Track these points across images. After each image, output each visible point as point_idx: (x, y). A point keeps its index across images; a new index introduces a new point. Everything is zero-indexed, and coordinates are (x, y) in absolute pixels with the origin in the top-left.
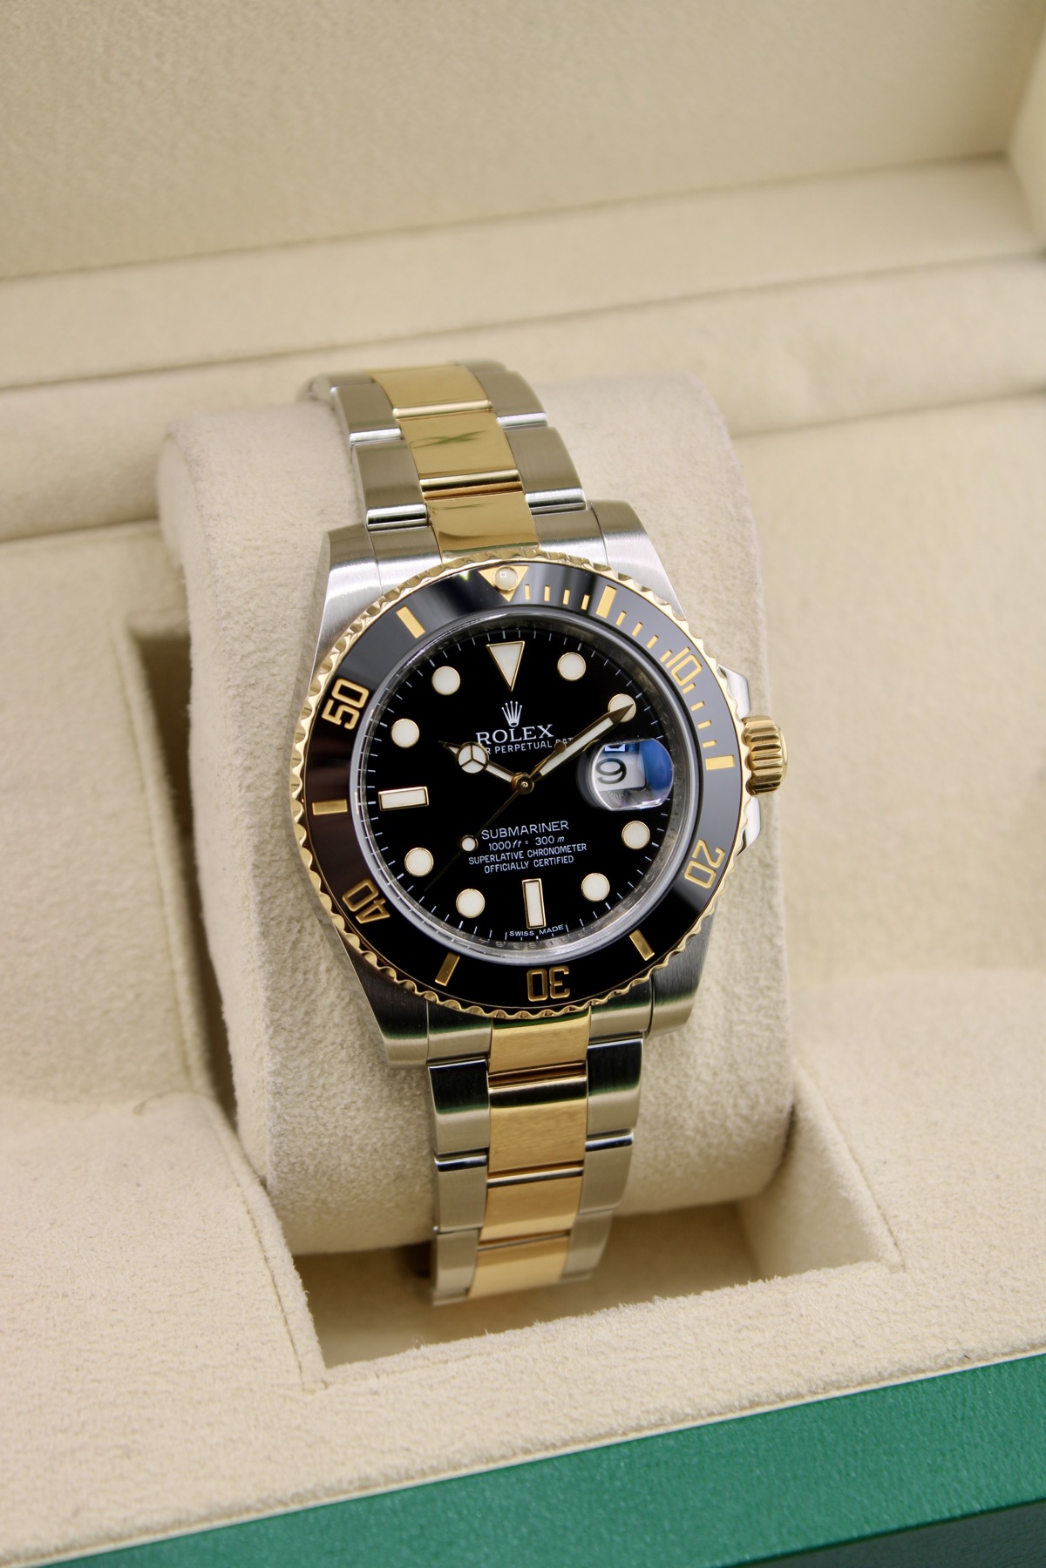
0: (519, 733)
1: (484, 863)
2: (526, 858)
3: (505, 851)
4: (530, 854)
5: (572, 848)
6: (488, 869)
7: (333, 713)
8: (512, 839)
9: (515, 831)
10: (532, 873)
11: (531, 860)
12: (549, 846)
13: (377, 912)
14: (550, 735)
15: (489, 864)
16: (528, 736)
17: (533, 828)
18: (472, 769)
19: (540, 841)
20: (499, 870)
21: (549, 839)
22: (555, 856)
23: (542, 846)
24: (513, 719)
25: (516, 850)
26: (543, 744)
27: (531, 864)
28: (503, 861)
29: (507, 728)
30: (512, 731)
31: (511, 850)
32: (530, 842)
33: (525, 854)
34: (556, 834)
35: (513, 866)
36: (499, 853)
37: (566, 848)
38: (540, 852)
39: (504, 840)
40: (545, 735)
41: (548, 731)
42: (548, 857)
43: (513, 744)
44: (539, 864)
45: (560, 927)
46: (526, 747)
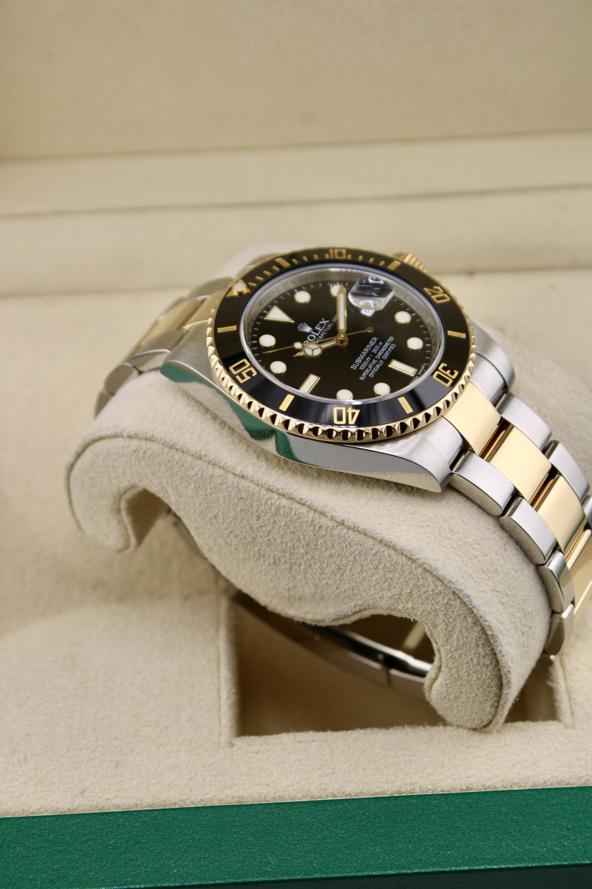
0: (317, 331)
1: (367, 376)
2: (379, 360)
3: (368, 365)
4: (378, 357)
5: (389, 342)
6: (372, 375)
7: (243, 378)
8: (364, 359)
9: (362, 357)
10: (389, 361)
11: (381, 358)
12: (380, 349)
13: (353, 414)
14: (328, 321)
15: (369, 373)
16: (321, 328)
17: (366, 350)
18: (317, 352)
19: (375, 351)
20: (375, 372)
21: (377, 347)
22: (387, 350)
23: (378, 352)
24: (308, 329)
25: (371, 361)
26: (330, 326)
27: (383, 360)
28: (372, 369)
29: (310, 333)
30: (313, 332)
31: (370, 363)
32: (371, 355)
33: (376, 359)
34: (377, 343)
35: (378, 366)
36: (367, 367)
37: (386, 345)
38: (380, 354)
39: (362, 362)
40: (326, 323)
41: (325, 320)
42: (385, 352)
43: (320, 335)
44: (385, 357)
45: (423, 367)
46: (325, 332)
